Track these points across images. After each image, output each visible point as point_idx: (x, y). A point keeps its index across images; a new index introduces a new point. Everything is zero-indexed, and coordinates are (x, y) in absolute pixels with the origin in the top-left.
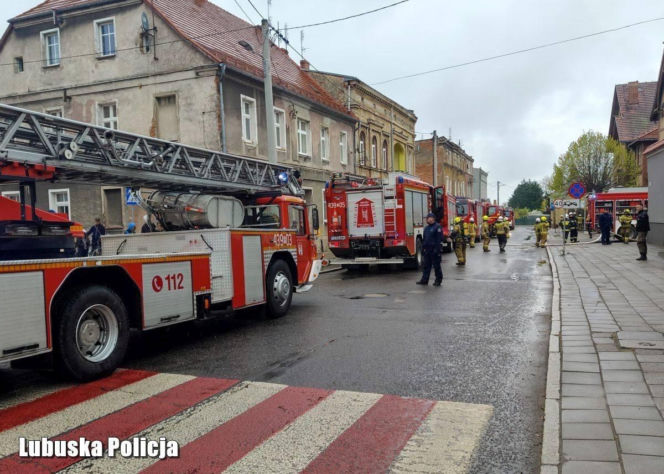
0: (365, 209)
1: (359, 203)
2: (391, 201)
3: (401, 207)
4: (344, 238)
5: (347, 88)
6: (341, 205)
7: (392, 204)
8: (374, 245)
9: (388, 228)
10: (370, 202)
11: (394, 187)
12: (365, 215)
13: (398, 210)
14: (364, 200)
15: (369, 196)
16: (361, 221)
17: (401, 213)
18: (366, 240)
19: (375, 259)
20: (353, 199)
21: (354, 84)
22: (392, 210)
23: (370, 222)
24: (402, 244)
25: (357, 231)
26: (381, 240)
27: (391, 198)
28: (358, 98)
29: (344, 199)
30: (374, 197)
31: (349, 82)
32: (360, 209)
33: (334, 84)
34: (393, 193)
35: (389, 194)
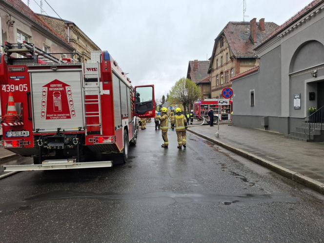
0: (57, 94)
1: (48, 86)
2: (93, 84)
3: (107, 92)
4: (27, 133)
5: (67, 28)
6: (22, 88)
7: (96, 89)
8: (71, 143)
9: (89, 120)
10: (64, 85)
11: (98, 67)
12: (57, 102)
13: (103, 97)
14: (56, 82)
15: (62, 77)
16: (51, 111)
17: (108, 101)
18: (59, 136)
19: (71, 162)
20: (39, 81)
21: (71, 26)
22: (96, 97)
23: (66, 111)
24: (109, 141)
25: (45, 125)
26: (80, 135)
27: (95, 80)
28: (75, 37)
29: (27, 81)
30: (71, 79)
31: (68, 24)
32: (50, 95)
33: (58, 25)
34: (97, 74)
35: (90, 75)
